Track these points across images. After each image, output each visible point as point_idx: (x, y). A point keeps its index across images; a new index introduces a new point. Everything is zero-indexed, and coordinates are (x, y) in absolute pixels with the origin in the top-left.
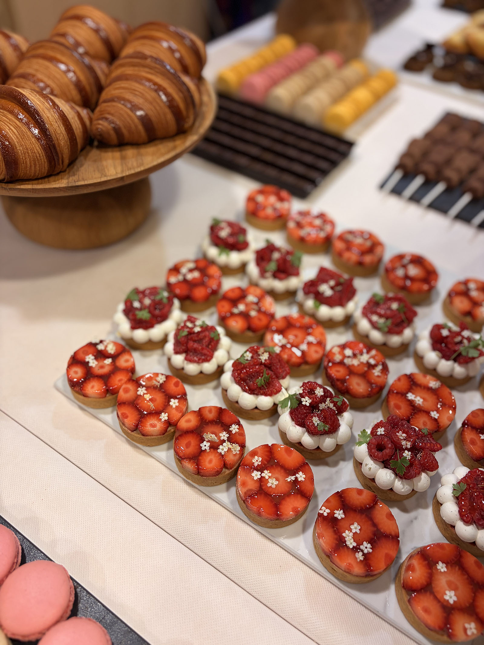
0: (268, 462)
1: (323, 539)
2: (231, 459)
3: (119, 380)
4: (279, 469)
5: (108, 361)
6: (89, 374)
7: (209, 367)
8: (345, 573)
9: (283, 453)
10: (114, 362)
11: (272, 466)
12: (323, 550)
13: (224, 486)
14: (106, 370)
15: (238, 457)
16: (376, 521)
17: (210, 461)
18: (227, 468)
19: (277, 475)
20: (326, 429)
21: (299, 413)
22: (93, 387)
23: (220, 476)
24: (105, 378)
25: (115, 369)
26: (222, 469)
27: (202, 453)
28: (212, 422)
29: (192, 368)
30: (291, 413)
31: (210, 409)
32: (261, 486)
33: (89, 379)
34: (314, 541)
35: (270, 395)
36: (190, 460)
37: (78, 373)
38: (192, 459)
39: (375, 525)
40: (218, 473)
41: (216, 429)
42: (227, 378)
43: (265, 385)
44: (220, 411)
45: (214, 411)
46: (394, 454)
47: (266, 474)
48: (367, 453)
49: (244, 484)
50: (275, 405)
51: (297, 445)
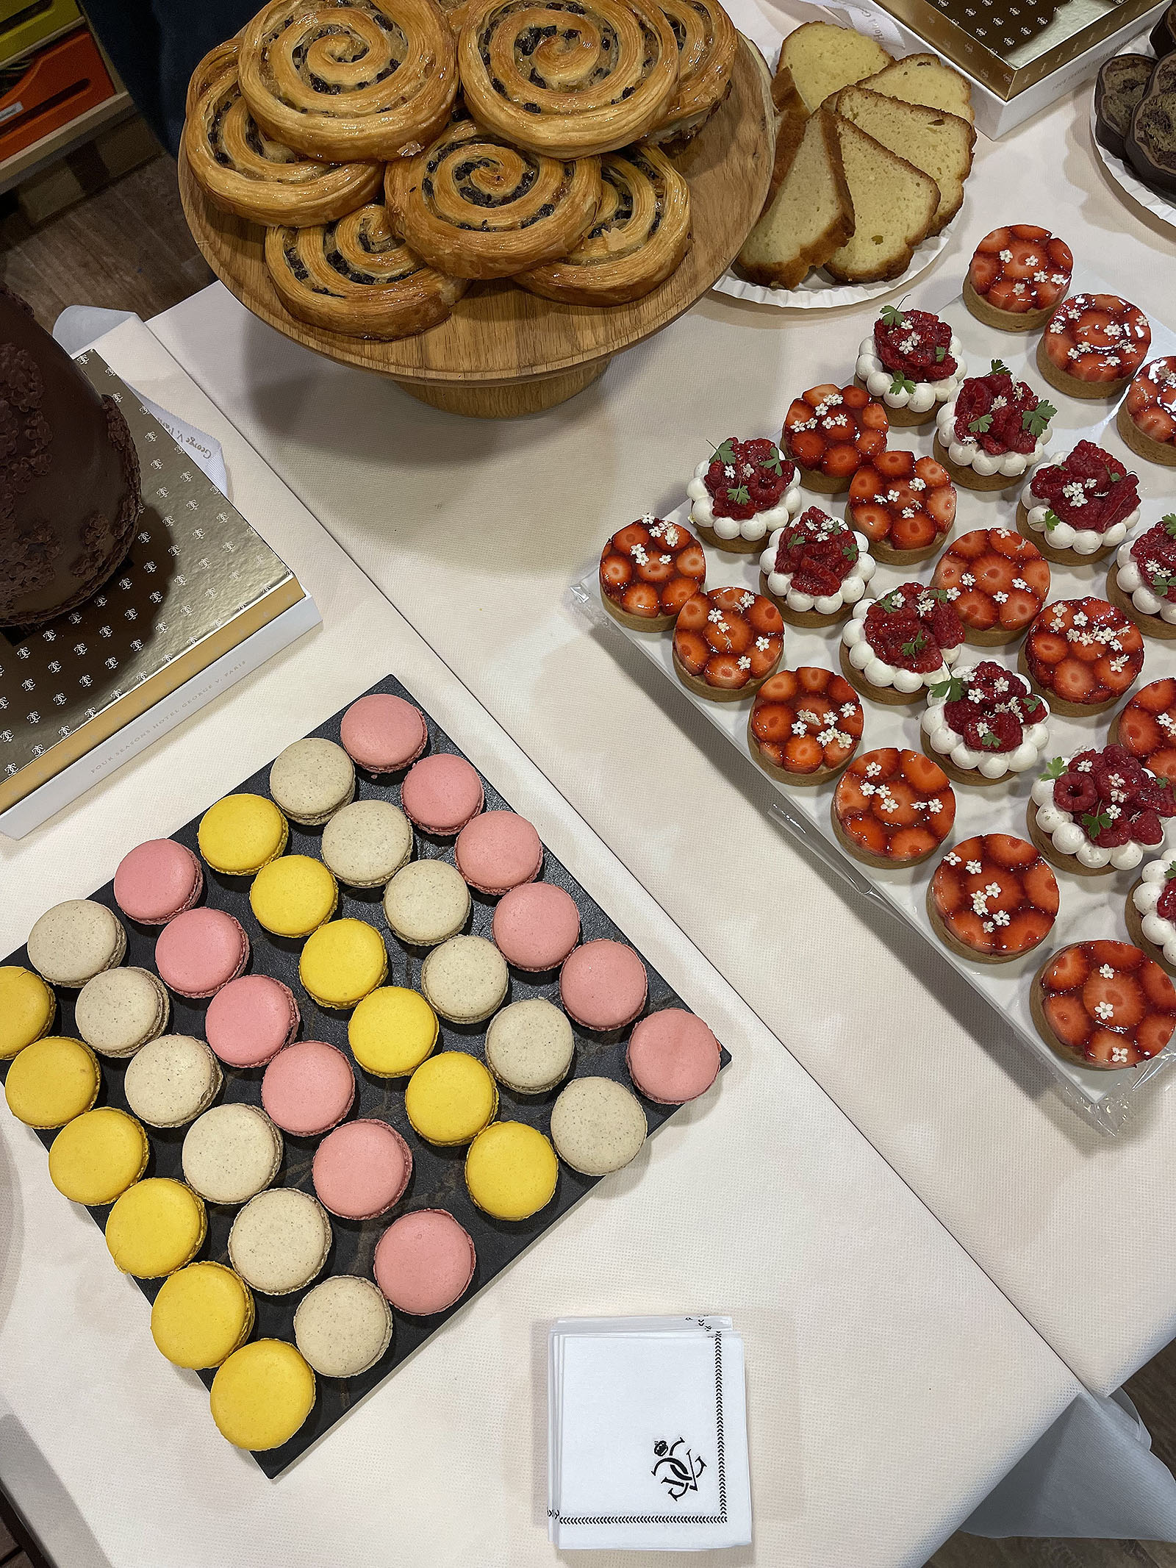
0: (891, 774)
1: (940, 896)
2: (834, 753)
3: (680, 593)
4: (905, 788)
5: (666, 559)
6: (635, 577)
7: (829, 604)
8: (962, 944)
9: (918, 766)
10: (673, 561)
11: (895, 782)
12: (937, 909)
13: (815, 789)
14: (661, 573)
15: (845, 753)
16: (1029, 887)
17: (804, 752)
18: (826, 765)
19: (899, 796)
20: (997, 744)
21: (960, 711)
22: (640, 599)
23: (813, 775)
24: (659, 587)
25: (676, 575)
26: (819, 766)
27: (793, 739)
28: (815, 694)
29: (801, 601)
30: (946, 708)
31: (816, 671)
32: (871, 806)
33: (634, 585)
34: (928, 895)
35: (920, 671)
36: (773, 746)
37: (617, 572)
38: (776, 743)
39: (1024, 892)
40: (813, 770)
41: (819, 705)
42: (855, 628)
43: (915, 654)
44: (831, 677)
45: (820, 676)
46: (1093, 806)
47: (883, 792)
48: (1052, 795)
49: (846, 797)
50: (924, 688)
51: (944, 758)
